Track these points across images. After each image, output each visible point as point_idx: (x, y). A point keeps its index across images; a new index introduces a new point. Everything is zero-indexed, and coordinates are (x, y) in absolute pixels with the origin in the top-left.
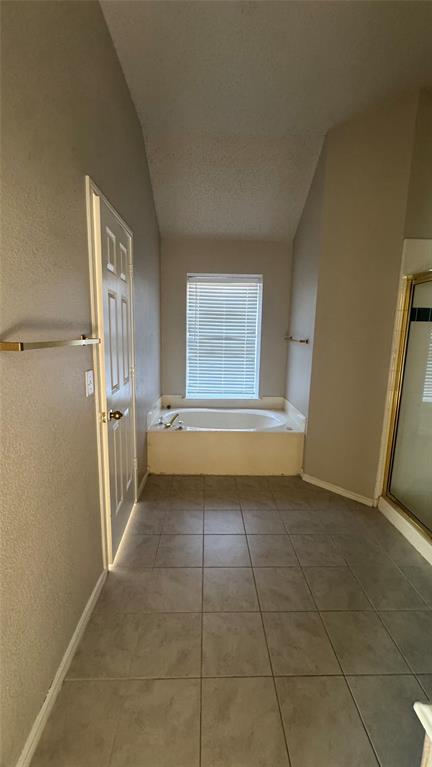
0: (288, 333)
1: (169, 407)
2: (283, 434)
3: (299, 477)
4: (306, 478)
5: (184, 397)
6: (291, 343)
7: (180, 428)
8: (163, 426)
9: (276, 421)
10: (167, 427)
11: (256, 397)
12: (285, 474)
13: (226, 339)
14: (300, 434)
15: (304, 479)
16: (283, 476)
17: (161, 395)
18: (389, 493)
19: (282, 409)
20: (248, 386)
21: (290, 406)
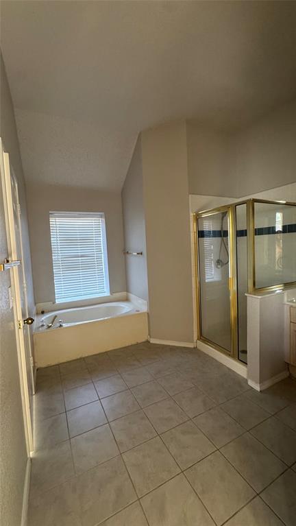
0: (124, 250)
1: (43, 313)
2: (133, 315)
3: (148, 342)
4: (153, 341)
5: (54, 303)
6: (128, 256)
7: (61, 326)
8: (45, 327)
9: (125, 308)
10: (49, 327)
11: (107, 294)
12: (139, 342)
13: (81, 257)
14: (144, 313)
15: (151, 342)
16: (137, 344)
17: (35, 304)
18: (201, 337)
19: (127, 300)
20: (101, 287)
21: (132, 296)
